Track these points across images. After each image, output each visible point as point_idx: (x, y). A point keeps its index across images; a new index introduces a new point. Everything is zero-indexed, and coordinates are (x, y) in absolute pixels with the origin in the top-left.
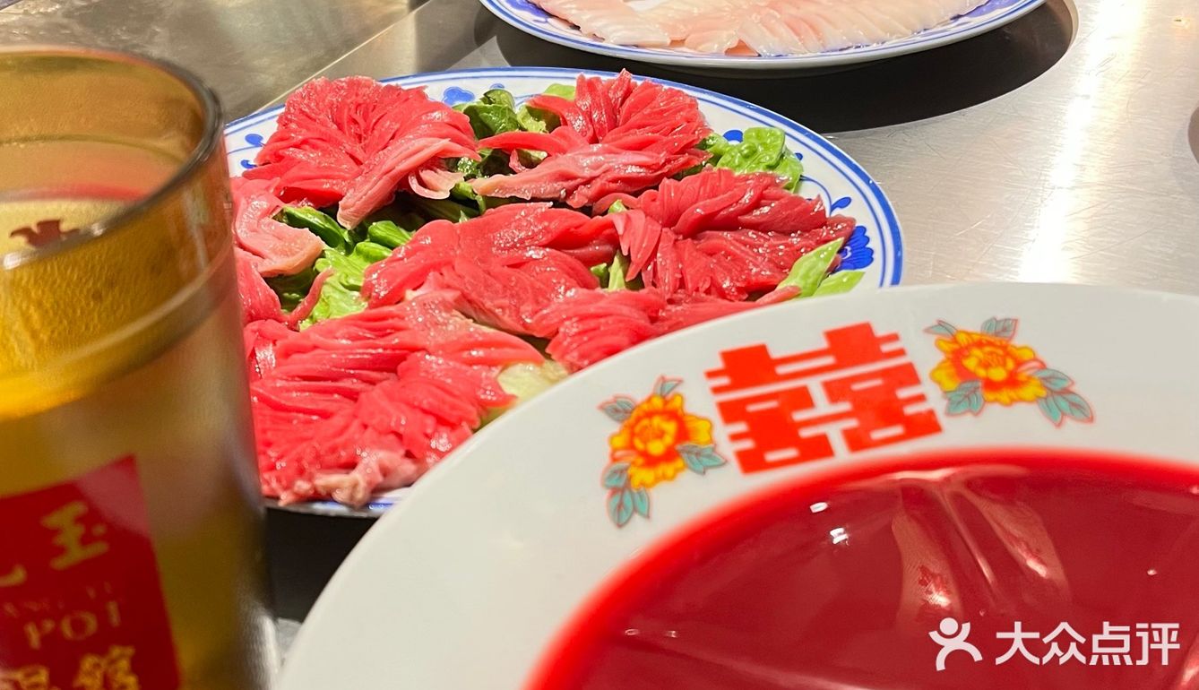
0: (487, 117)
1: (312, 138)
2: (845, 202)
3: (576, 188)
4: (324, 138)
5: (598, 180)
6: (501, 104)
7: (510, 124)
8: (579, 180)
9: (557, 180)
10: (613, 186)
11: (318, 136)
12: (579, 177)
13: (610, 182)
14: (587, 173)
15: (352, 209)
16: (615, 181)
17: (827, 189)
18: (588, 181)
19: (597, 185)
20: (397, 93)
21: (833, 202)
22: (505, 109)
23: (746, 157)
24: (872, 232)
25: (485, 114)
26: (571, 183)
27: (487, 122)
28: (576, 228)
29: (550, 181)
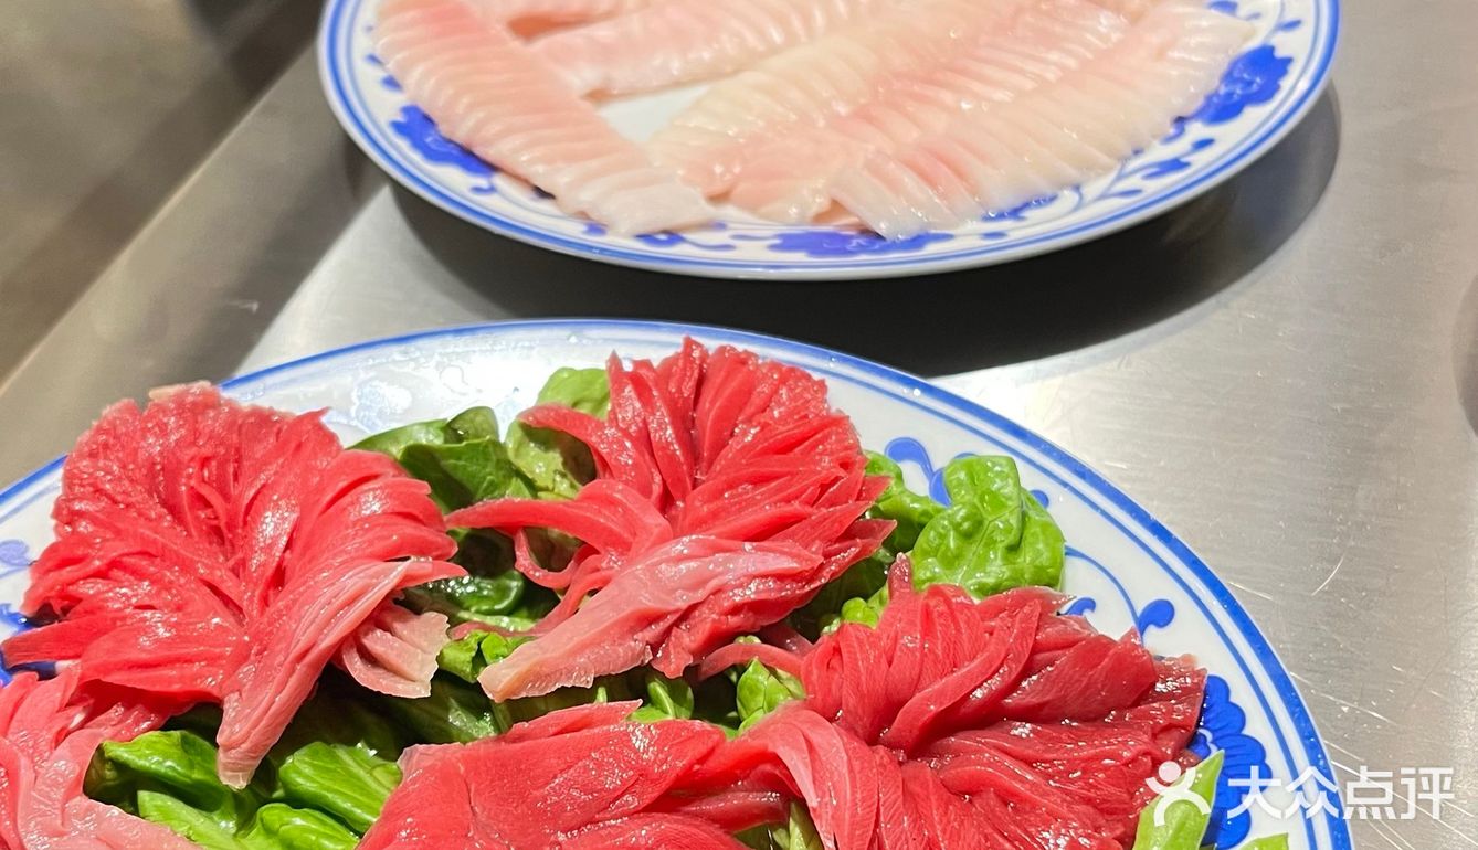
0: (456, 467)
1: (128, 555)
2: (1160, 614)
3: (667, 633)
4: (152, 550)
5: (704, 609)
6: (477, 437)
7: (501, 473)
8: (671, 619)
9: (633, 631)
10: (733, 621)
11: (138, 548)
12: (670, 613)
13: (726, 614)
14: (682, 603)
15: (245, 746)
16: (736, 610)
17: (1117, 579)
18: (686, 615)
19: (707, 621)
20: (275, 430)
21: (1139, 610)
22: (486, 447)
23: (968, 536)
24: (1241, 695)
25: (452, 461)
26: (655, 630)
27: (459, 475)
28: (702, 760)
29: (622, 637)
